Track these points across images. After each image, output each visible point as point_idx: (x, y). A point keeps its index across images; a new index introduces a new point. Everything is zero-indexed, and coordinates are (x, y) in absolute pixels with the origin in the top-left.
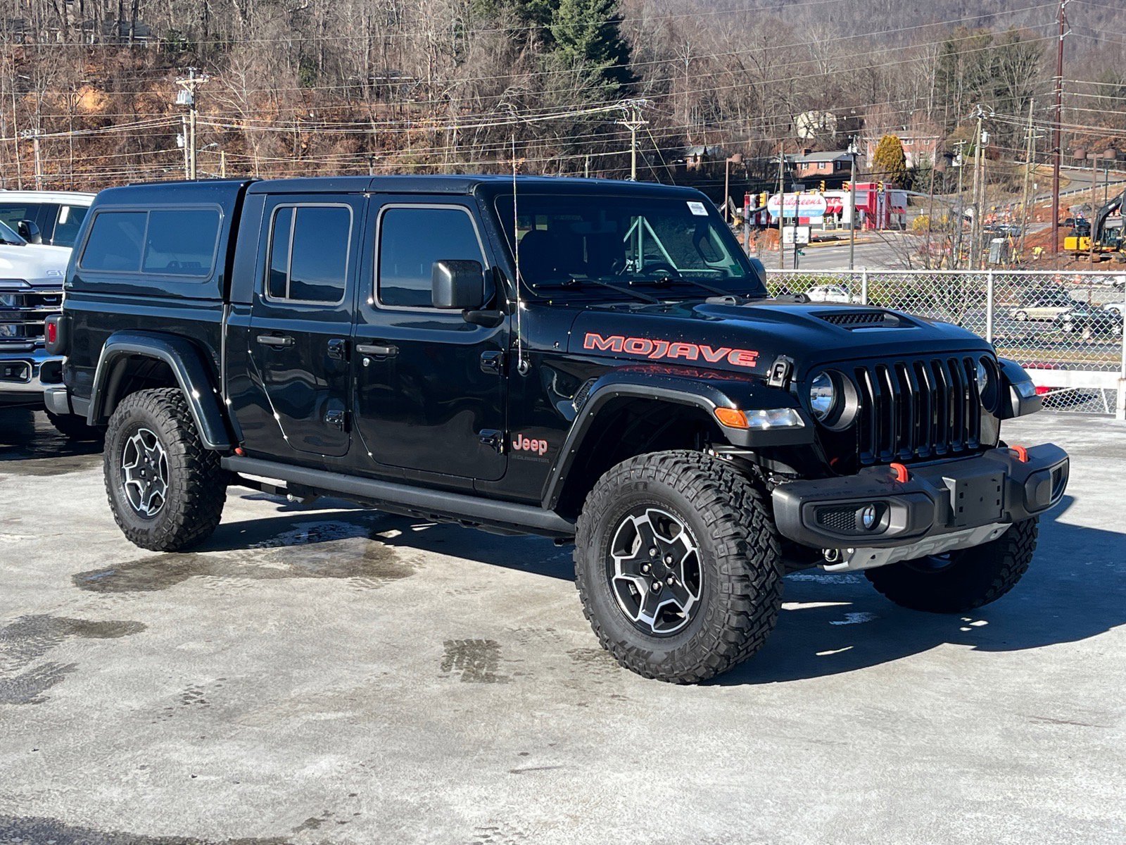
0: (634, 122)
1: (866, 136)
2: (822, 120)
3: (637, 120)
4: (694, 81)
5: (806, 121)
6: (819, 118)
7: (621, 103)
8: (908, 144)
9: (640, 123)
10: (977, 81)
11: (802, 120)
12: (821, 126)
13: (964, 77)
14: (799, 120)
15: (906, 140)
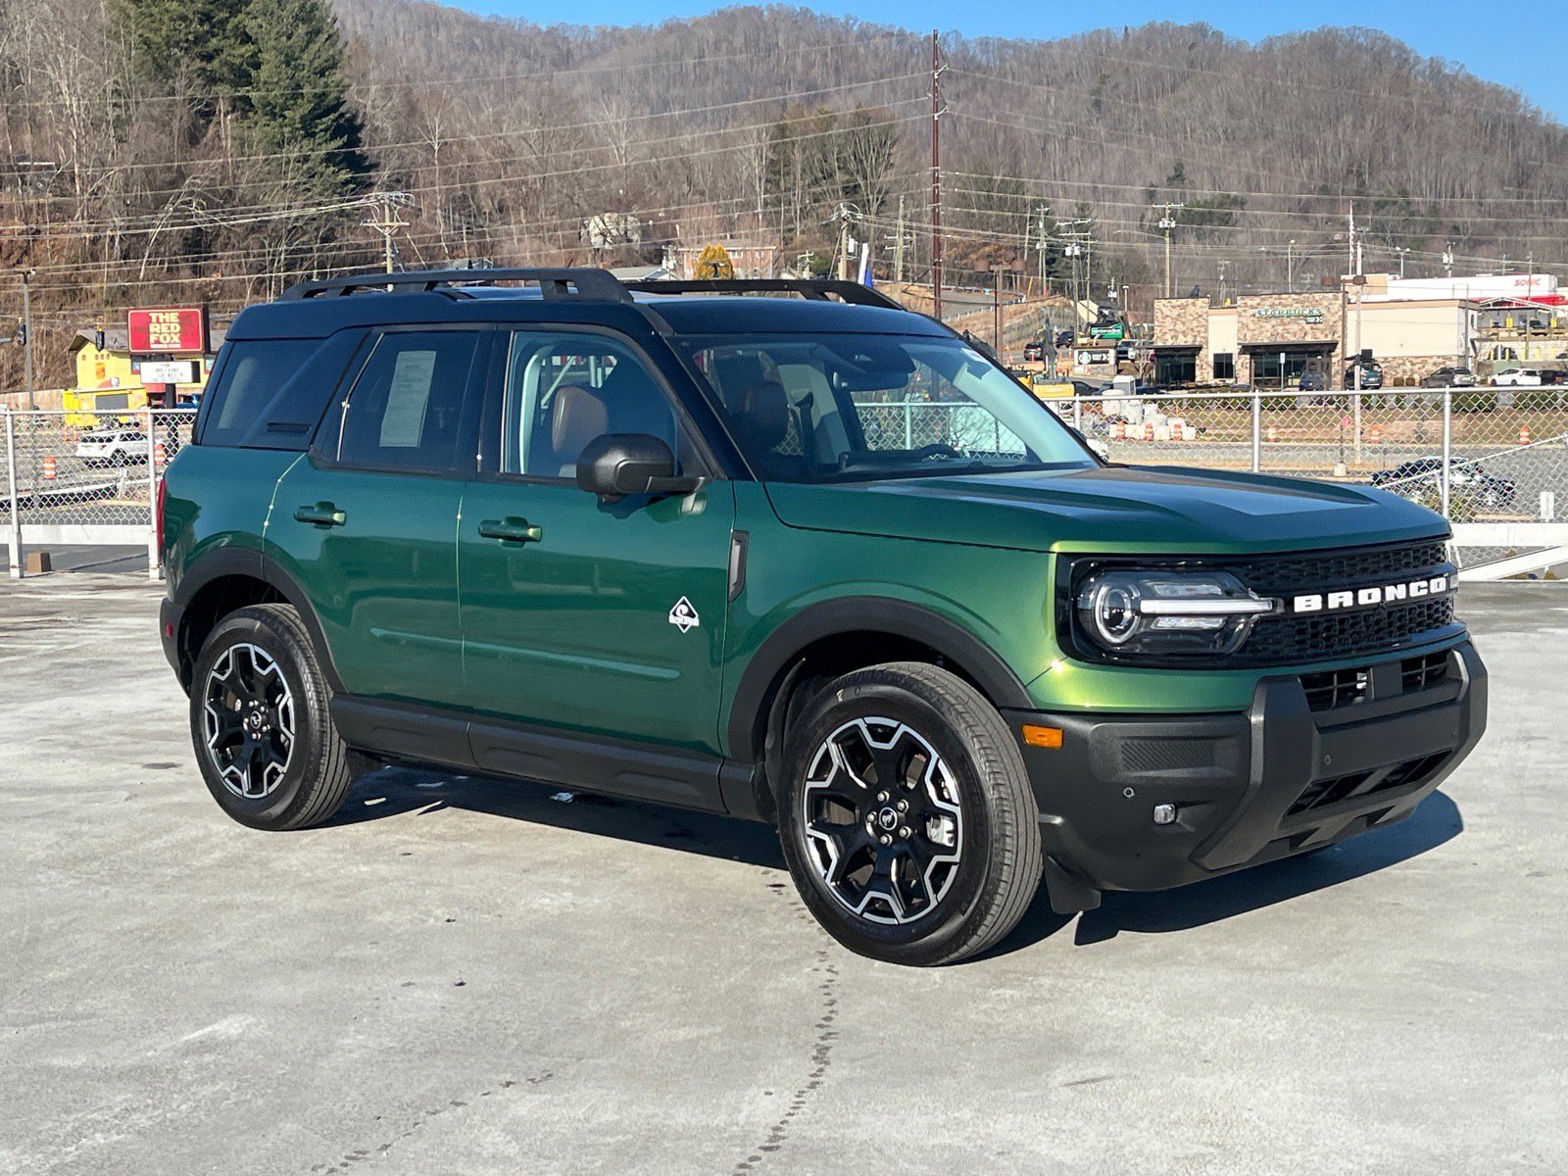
0: (388, 223)
1: (682, 246)
2: (622, 226)
3: (392, 221)
4: (447, 172)
5: (601, 225)
6: (618, 224)
7: (368, 198)
8: (737, 257)
9: (396, 224)
10: (820, 175)
11: (595, 225)
12: (622, 233)
13: (804, 170)
14: (592, 224)
15: (734, 251)
